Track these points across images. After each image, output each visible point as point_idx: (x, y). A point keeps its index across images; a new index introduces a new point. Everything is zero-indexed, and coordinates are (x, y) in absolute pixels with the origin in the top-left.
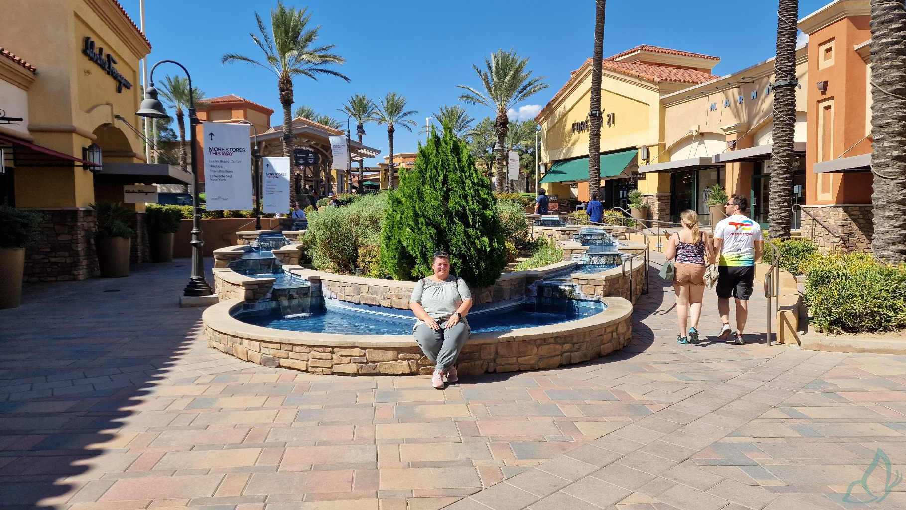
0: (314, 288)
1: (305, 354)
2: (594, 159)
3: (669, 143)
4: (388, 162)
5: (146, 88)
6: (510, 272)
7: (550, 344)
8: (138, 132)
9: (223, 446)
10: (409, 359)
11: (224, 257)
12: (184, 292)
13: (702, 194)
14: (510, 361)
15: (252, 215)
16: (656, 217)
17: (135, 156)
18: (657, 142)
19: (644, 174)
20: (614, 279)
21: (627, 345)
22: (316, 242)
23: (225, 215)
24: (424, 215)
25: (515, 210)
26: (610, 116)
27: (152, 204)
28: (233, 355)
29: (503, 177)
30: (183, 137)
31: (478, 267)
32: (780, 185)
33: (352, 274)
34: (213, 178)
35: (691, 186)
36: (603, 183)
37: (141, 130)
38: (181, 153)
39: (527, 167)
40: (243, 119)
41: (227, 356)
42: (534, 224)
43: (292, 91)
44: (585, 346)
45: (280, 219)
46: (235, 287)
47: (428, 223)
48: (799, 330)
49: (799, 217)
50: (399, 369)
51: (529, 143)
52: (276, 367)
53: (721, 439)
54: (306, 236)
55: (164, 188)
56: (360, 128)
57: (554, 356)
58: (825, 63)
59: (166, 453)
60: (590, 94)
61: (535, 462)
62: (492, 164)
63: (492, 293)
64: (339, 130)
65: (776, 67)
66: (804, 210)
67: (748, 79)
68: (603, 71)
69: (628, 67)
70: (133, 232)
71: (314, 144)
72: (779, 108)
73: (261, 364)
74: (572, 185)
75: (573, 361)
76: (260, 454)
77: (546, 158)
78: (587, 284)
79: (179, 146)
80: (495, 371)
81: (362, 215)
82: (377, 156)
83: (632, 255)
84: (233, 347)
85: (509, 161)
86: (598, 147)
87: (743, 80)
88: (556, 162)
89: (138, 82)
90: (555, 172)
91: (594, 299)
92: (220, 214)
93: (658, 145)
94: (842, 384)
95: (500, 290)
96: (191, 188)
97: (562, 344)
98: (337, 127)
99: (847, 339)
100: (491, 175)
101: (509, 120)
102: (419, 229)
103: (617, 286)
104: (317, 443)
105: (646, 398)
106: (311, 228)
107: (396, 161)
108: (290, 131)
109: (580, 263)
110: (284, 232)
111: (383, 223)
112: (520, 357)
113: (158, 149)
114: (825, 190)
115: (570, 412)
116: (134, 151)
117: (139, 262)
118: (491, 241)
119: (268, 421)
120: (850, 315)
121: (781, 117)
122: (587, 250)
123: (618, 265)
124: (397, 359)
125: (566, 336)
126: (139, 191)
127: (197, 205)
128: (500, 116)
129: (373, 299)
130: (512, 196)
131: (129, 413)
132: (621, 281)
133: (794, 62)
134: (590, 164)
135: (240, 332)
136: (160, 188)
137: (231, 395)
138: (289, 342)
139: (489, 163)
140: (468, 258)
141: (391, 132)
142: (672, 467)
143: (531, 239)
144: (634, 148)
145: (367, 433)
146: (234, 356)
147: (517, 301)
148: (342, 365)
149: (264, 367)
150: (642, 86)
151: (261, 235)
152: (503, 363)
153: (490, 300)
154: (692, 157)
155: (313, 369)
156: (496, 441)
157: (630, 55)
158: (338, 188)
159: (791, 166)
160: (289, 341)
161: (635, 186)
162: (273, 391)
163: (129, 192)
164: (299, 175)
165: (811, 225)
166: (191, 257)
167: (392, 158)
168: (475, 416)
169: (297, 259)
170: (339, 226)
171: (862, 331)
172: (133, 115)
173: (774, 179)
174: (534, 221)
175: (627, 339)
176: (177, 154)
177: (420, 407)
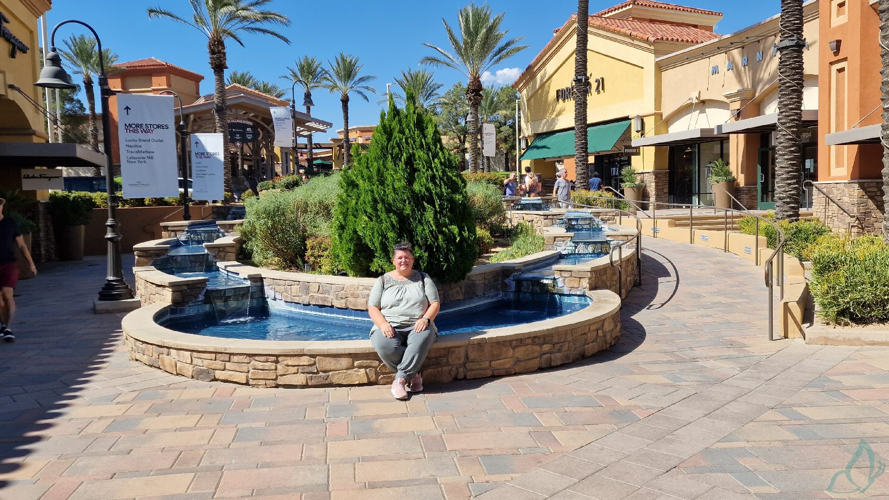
0: (255, 288)
1: (244, 364)
2: (580, 132)
3: (666, 112)
4: (342, 136)
5: (47, 52)
6: (485, 264)
7: (527, 345)
8: (37, 105)
9: (149, 472)
10: (366, 367)
11: (146, 252)
12: (99, 295)
13: (704, 170)
14: (482, 366)
15: (179, 203)
16: (652, 199)
17: (34, 133)
18: (653, 111)
19: (638, 148)
20: (600, 270)
21: (614, 345)
22: (256, 233)
23: (147, 202)
24: (383, 201)
25: (490, 193)
26: (599, 81)
27: (57, 191)
28: (159, 368)
29: (477, 152)
30: (92, 108)
31: (447, 260)
32: (787, 159)
33: (300, 271)
34: (131, 160)
35: (692, 162)
36: (591, 160)
37: (41, 102)
38: (91, 129)
39: (505, 140)
40: (166, 87)
41: (153, 369)
42: (513, 208)
43: (224, 54)
44: (567, 346)
45: (213, 207)
46: (161, 288)
47: (389, 210)
48: (804, 322)
49: (811, 195)
50: (355, 379)
51: (507, 112)
52: (210, 381)
53: (712, 445)
54: (244, 226)
55: (70, 171)
56: (308, 96)
57: (532, 359)
58: (838, 20)
59: (83, 482)
60: (574, 56)
61: (508, 477)
62: (465, 137)
63: (463, 290)
64: (282, 99)
65: (781, 25)
66: (816, 188)
67: (753, 38)
68: (589, 29)
69: (619, 25)
70: (35, 225)
71: (253, 116)
72: (786, 72)
73: (193, 377)
74: (559, 162)
75: (553, 364)
76: (193, 480)
77: (527, 130)
78: (571, 276)
79: (88, 120)
80: (465, 378)
81: (311, 201)
82: (329, 130)
83: (622, 242)
84: (159, 358)
85: (484, 135)
86: (585, 119)
87: (748, 40)
88: (539, 136)
89: (35, 45)
90: (538, 148)
91: (578, 293)
92: (141, 202)
93: (652, 115)
94: (847, 381)
95: (472, 286)
96: (104, 170)
97: (541, 345)
98: (279, 96)
99: (856, 331)
100: (464, 151)
101: (484, 86)
102: (378, 216)
103: (604, 278)
104: (259, 466)
105: (633, 402)
106: (250, 217)
107: (352, 136)
108: (224, 101)
109: (564, 253)
110: (218, 222)
111: (335, 211)
112: (493, 361)
113: (62, 124)
114: (839, 164)
115: (549, 420)
116: (34, 127)
117: (43, 261)
118: (461, 230)
119: (202, 442)
120: (859, 305)
121: (787, 83)
122: (571, 237)
123: (607, 253)
124: (352, 367)
125: (545, 336)
126: (41, 175)
127: (112, 192)
128: (472, 82)
129: (325, 299)
130: (487, 175)
131: (38, 439)
132: (609, 272)
133: (801, 19)
134: (576, 137)
135: (167, 341)
136: (66, 172)
137: (157, 414)
138: (226, 352)
139: (462, 137)
140: (435, 250)
141: (345, 101)
142: (658, 476)
143: (510, 225)
144: (627, 118)
145: (317, 452)
146: (161, 369)
147: (492, 297)
148: (288, 376)
149: (197, 381)
150: (636, 46)
151: (190, 226)
152: (474, 367)
153: (461, 297)
154: (691, 128)
155: (254, 382)
156: (464, 456)
157: (620, 10)
158: (282, 168)
159: (799, 137)
160: (226, 349)
161: (629, 163)
162: (206, 408)
163: (28, 177)
164: (236, 153)
165: (824, 204)
166: (106, 253)
167: (347, 131)
168: (441, 429)
169: (234, 254)
170: (283, 214)
171: (872, 322)
172: (32, 86)
173: (780, 153)
174: (512, 205)
175: (615, 338)
176: (86, 130)
177: (379, 421)
